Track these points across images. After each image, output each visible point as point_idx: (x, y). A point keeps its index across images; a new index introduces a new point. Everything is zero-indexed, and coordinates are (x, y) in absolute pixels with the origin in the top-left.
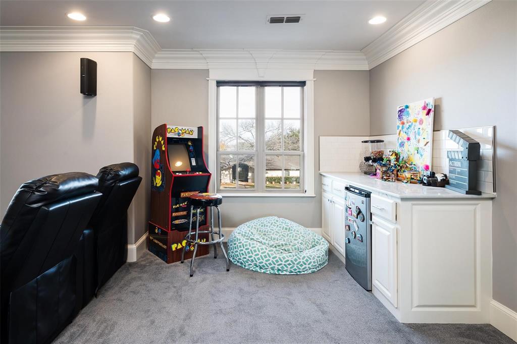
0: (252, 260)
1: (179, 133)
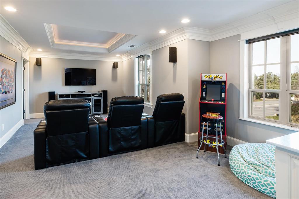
0: (243, 172)
1: (213, 78)
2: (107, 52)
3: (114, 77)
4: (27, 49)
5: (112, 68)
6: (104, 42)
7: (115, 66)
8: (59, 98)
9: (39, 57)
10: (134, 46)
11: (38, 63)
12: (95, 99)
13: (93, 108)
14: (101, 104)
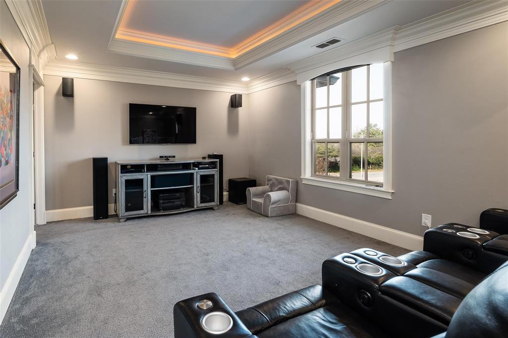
2: (230, 67)
3: (233, 126)
4: (41, 48)
5: (229, 107)
6: (231, 42)
7: (235, 102)
8: (121, 173)
9: (68, 75)
10: (338, 41)
11: (67, 90)
12: (202, 174)
13: (199, 195)
14: (216, 185)
